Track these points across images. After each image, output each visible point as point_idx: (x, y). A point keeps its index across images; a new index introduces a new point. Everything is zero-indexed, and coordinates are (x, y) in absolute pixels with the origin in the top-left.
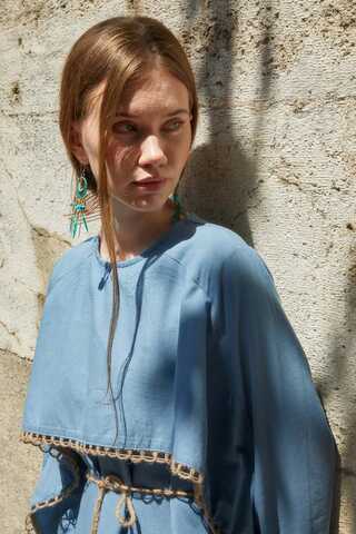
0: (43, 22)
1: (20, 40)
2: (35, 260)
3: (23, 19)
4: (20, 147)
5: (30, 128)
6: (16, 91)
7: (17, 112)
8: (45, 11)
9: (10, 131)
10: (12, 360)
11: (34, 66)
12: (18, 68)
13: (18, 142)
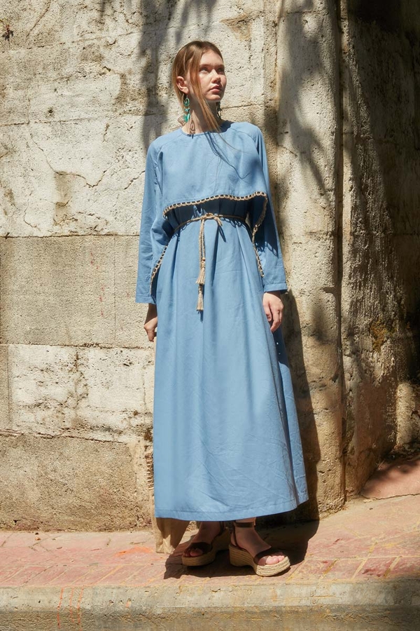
0: (71, 83)
1: (56, 90)
2: (55, 186)
3: (58, 81)
4: (50, 136)
5: (58, 127)
6: (51, 111)
7: (50, 120)
8: (73, 78)
9: (44, 130)
10: (33, 241)
11: (62, 100)
12: (54, 102)
13: (49, 134)
